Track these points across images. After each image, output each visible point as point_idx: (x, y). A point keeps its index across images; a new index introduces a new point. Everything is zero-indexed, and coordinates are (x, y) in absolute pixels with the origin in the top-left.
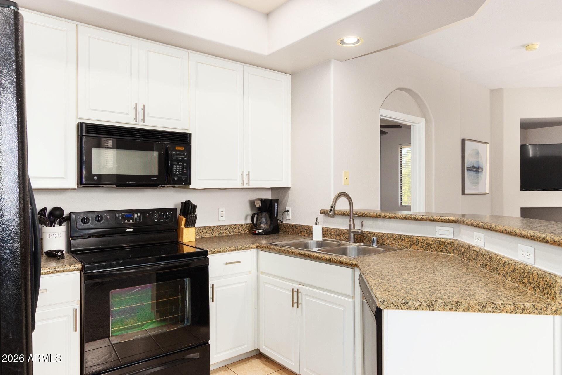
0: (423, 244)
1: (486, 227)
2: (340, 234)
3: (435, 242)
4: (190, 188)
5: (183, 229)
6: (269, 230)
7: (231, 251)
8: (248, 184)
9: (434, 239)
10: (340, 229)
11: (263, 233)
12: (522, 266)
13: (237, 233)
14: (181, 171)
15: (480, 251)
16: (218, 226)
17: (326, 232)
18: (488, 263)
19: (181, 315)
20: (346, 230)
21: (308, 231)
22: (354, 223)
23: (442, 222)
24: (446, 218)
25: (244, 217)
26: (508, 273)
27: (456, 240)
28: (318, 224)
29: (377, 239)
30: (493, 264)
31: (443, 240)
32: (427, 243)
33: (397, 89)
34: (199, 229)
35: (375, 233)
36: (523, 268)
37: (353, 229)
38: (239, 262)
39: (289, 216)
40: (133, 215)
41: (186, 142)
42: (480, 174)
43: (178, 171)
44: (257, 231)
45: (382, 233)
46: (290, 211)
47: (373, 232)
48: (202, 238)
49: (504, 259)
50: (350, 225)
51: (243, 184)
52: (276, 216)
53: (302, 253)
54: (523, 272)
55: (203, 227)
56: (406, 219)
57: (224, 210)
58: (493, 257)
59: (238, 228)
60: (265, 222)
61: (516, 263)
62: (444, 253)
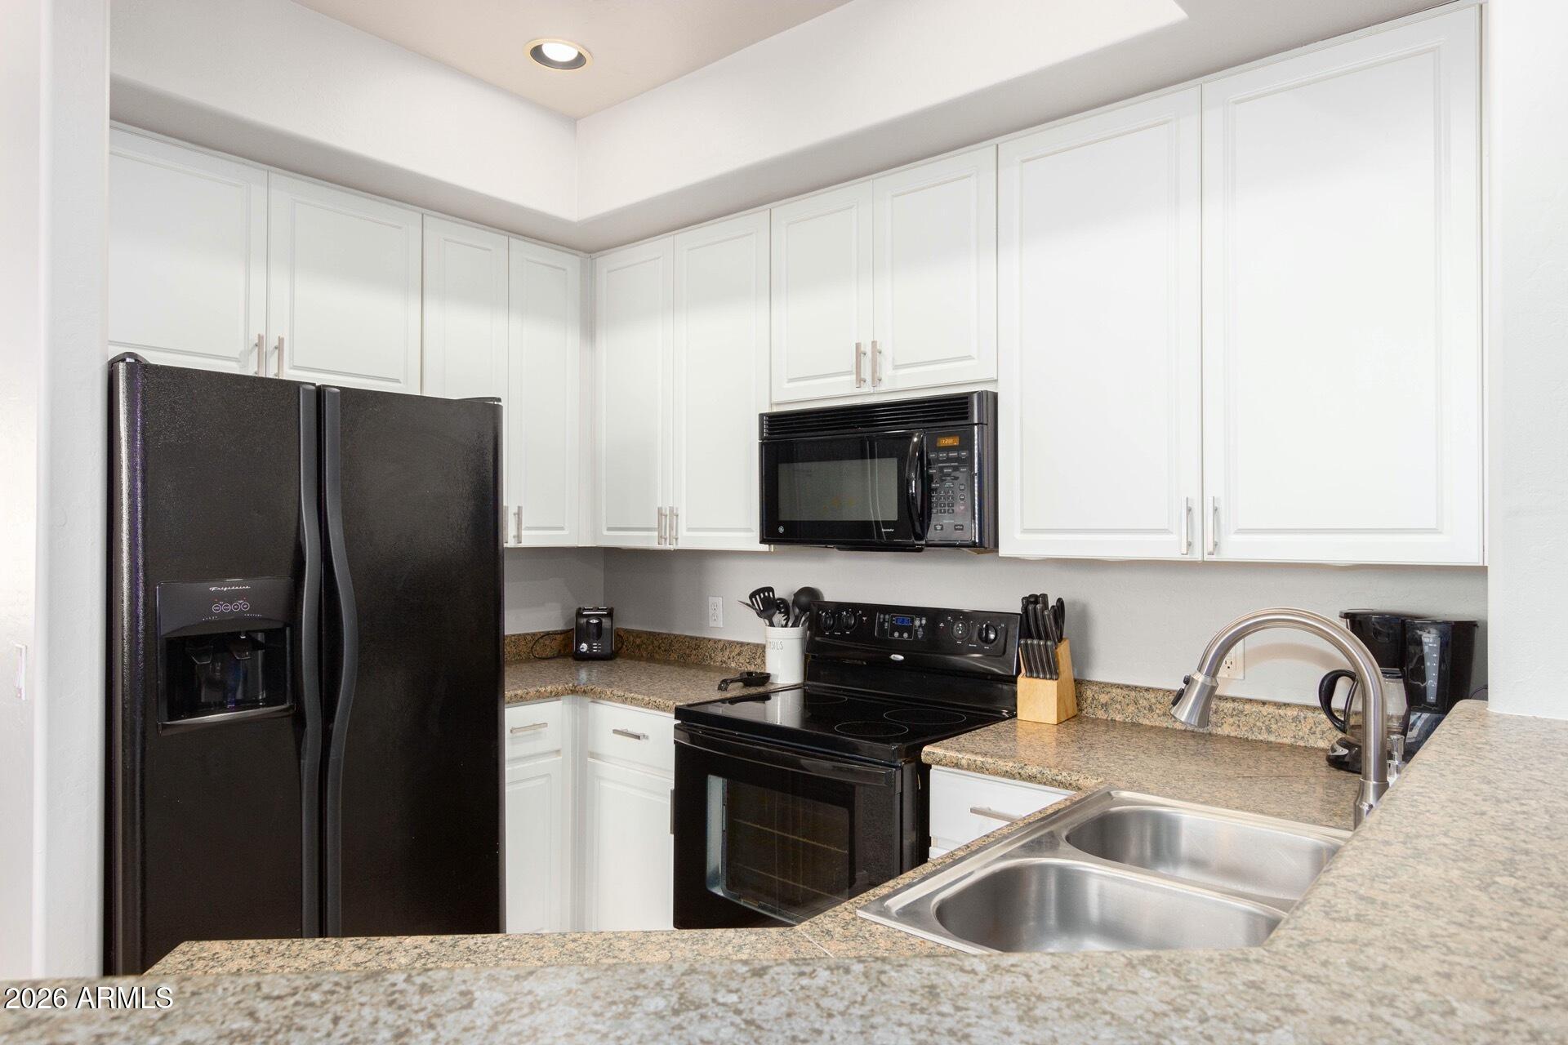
7: (998, 774)
13: (1287, 741)
34: (1125, 692)
40: (912, 621)
41: (964, 422)
48: (1136, 725)
55: (1141, 688)
59: (1297, 719)
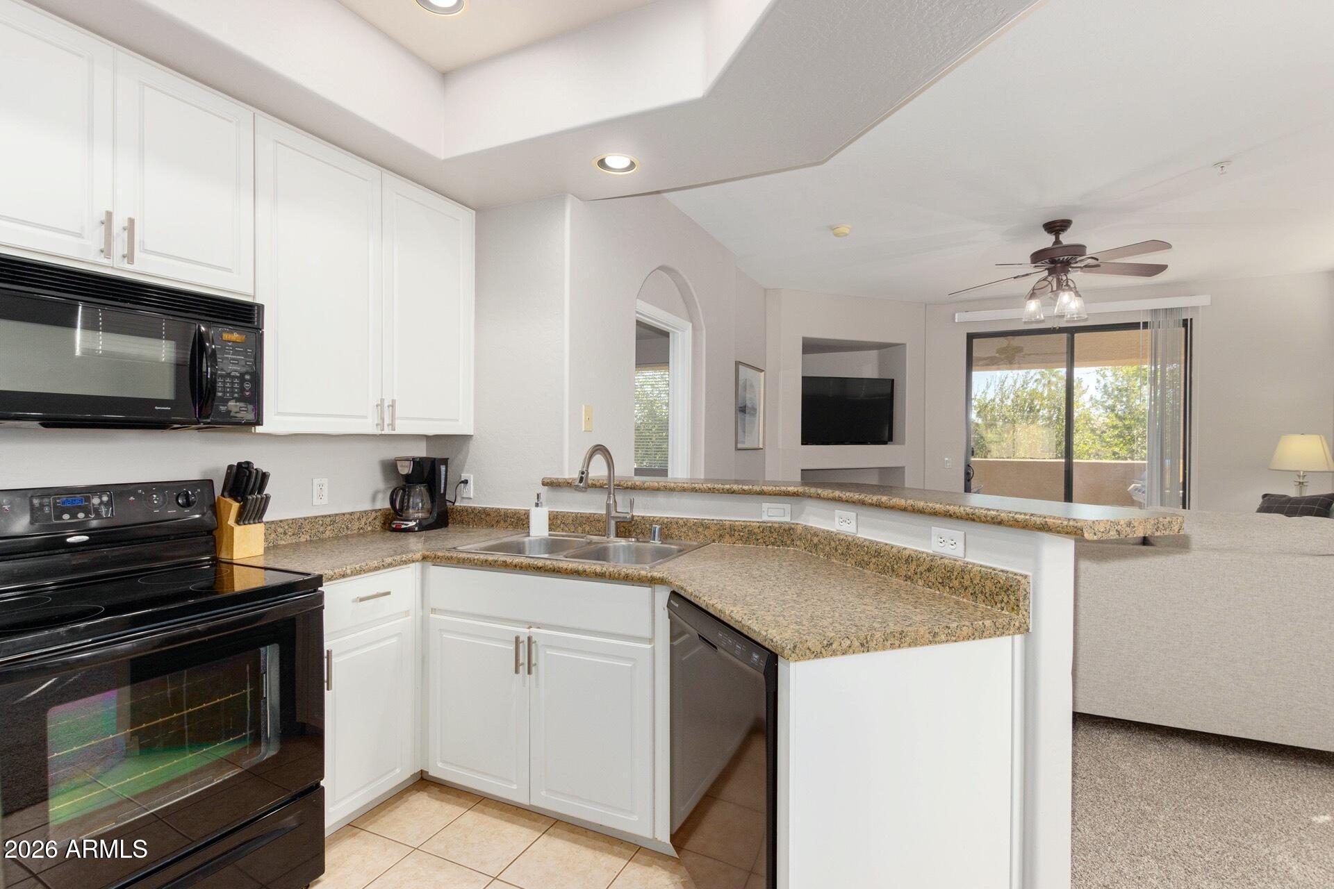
0: (742, 534)
1: (870, 501)
2: (584, 522)
3: (764, 529)
4: (257, 431)
5: (233, 528)
6: (431, 521)
7: (370, 570)
8: (392, 425)
9: (761, 524)
10: (583, 513)
11: (416, 529)
12: (946, 561)
13: (355, 532)
14: (236, 393)
15: (854, 540)
16: (311, 518)
17: (555, 521)
18: (874, 560)
19: (250, 734)
20: (595, 514)
21: (520, 521)
22: (615, 502)
23: (775, 495)
24: (783, 488)
25: (369, 495)
26: (916, 574)
27: (797, 524)
28: (541, 506)
29: (661, 529)
30: (884, 560)
31: (776, 525)
32: (750, 532)
33: (658, 268)
34: (272, 525)
35: (654, 517)
36: (950, 565)
37: (614, 512)
38: (388, 593)
39: (470, 491)
40: (88, 499)
41: (250, 325)
42: (747, 417)
43: (228, 392)
44: (403, 524)
45: (667, 518)
46: (471, 482)
47: (649, 517)
49: (907, 553)
50: (608, 506)
51: (381, 425)
52: (442, 491)
53: (538, 565)
54: (948, 571)
55: (276, 521)
56: (714, 492)
57: (325, 481)
58: (883, 549)
59: (359, 519)
60: (420, 504)
61: (933, 558)
62: (779, 546)
